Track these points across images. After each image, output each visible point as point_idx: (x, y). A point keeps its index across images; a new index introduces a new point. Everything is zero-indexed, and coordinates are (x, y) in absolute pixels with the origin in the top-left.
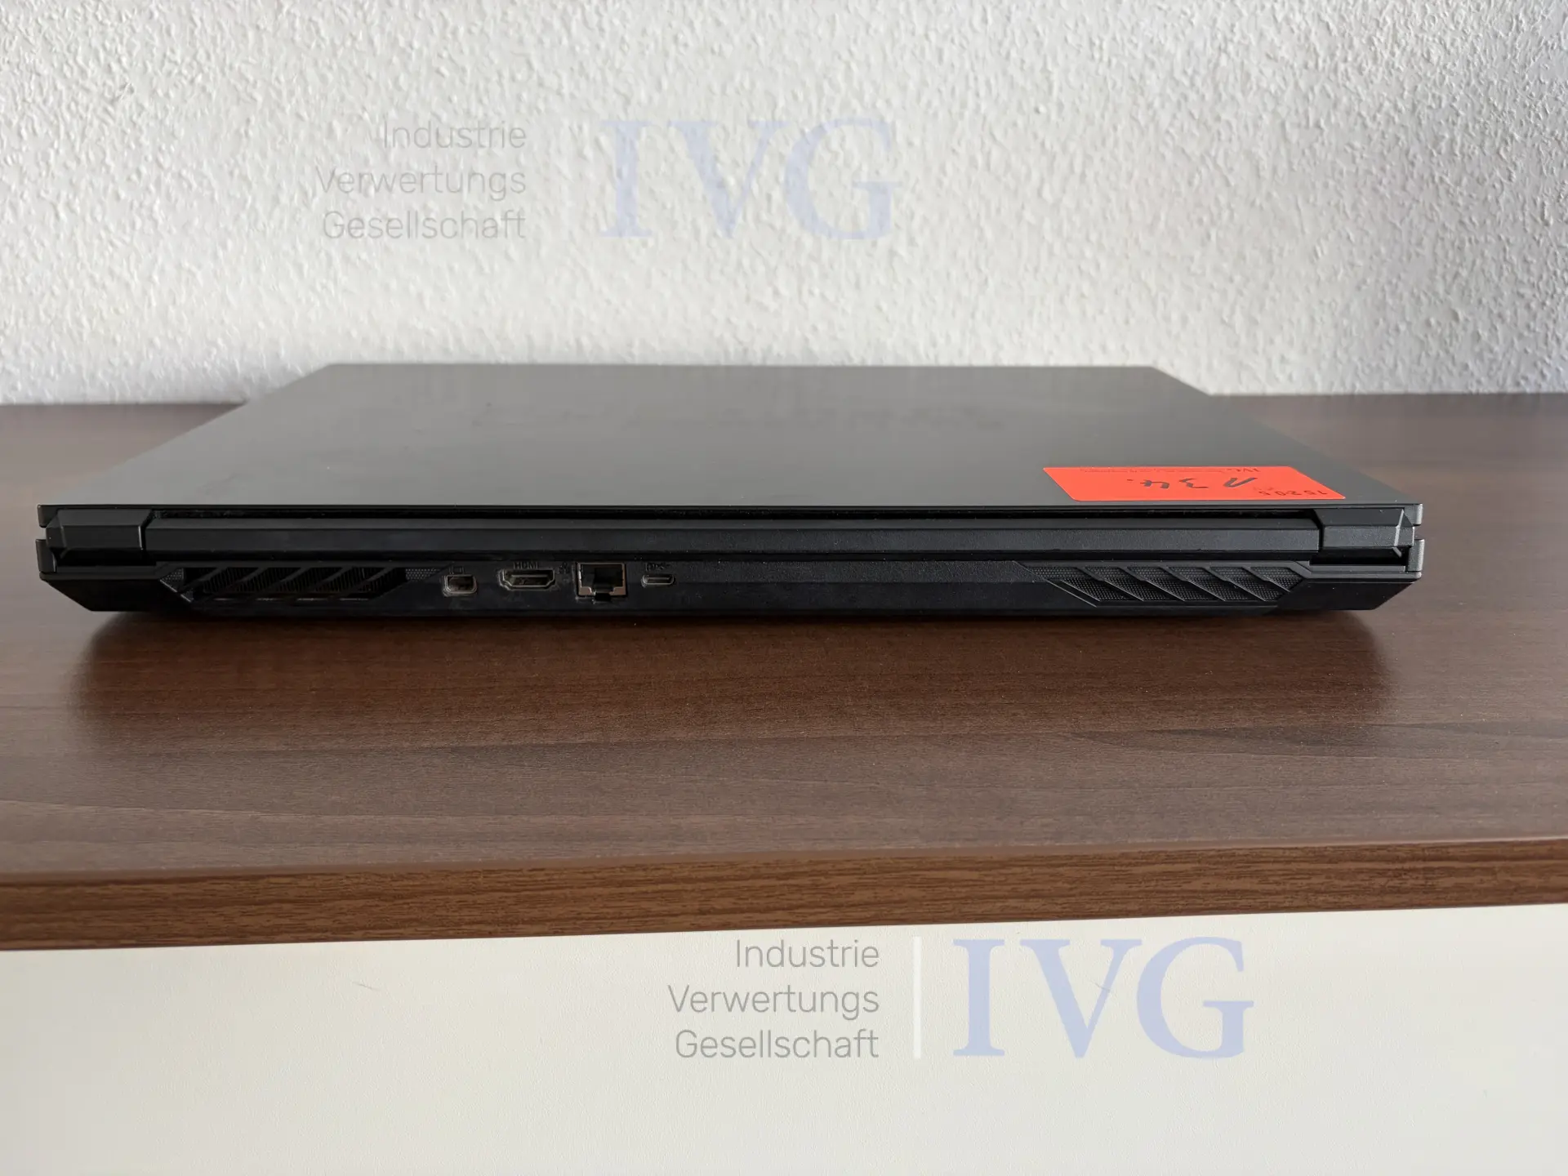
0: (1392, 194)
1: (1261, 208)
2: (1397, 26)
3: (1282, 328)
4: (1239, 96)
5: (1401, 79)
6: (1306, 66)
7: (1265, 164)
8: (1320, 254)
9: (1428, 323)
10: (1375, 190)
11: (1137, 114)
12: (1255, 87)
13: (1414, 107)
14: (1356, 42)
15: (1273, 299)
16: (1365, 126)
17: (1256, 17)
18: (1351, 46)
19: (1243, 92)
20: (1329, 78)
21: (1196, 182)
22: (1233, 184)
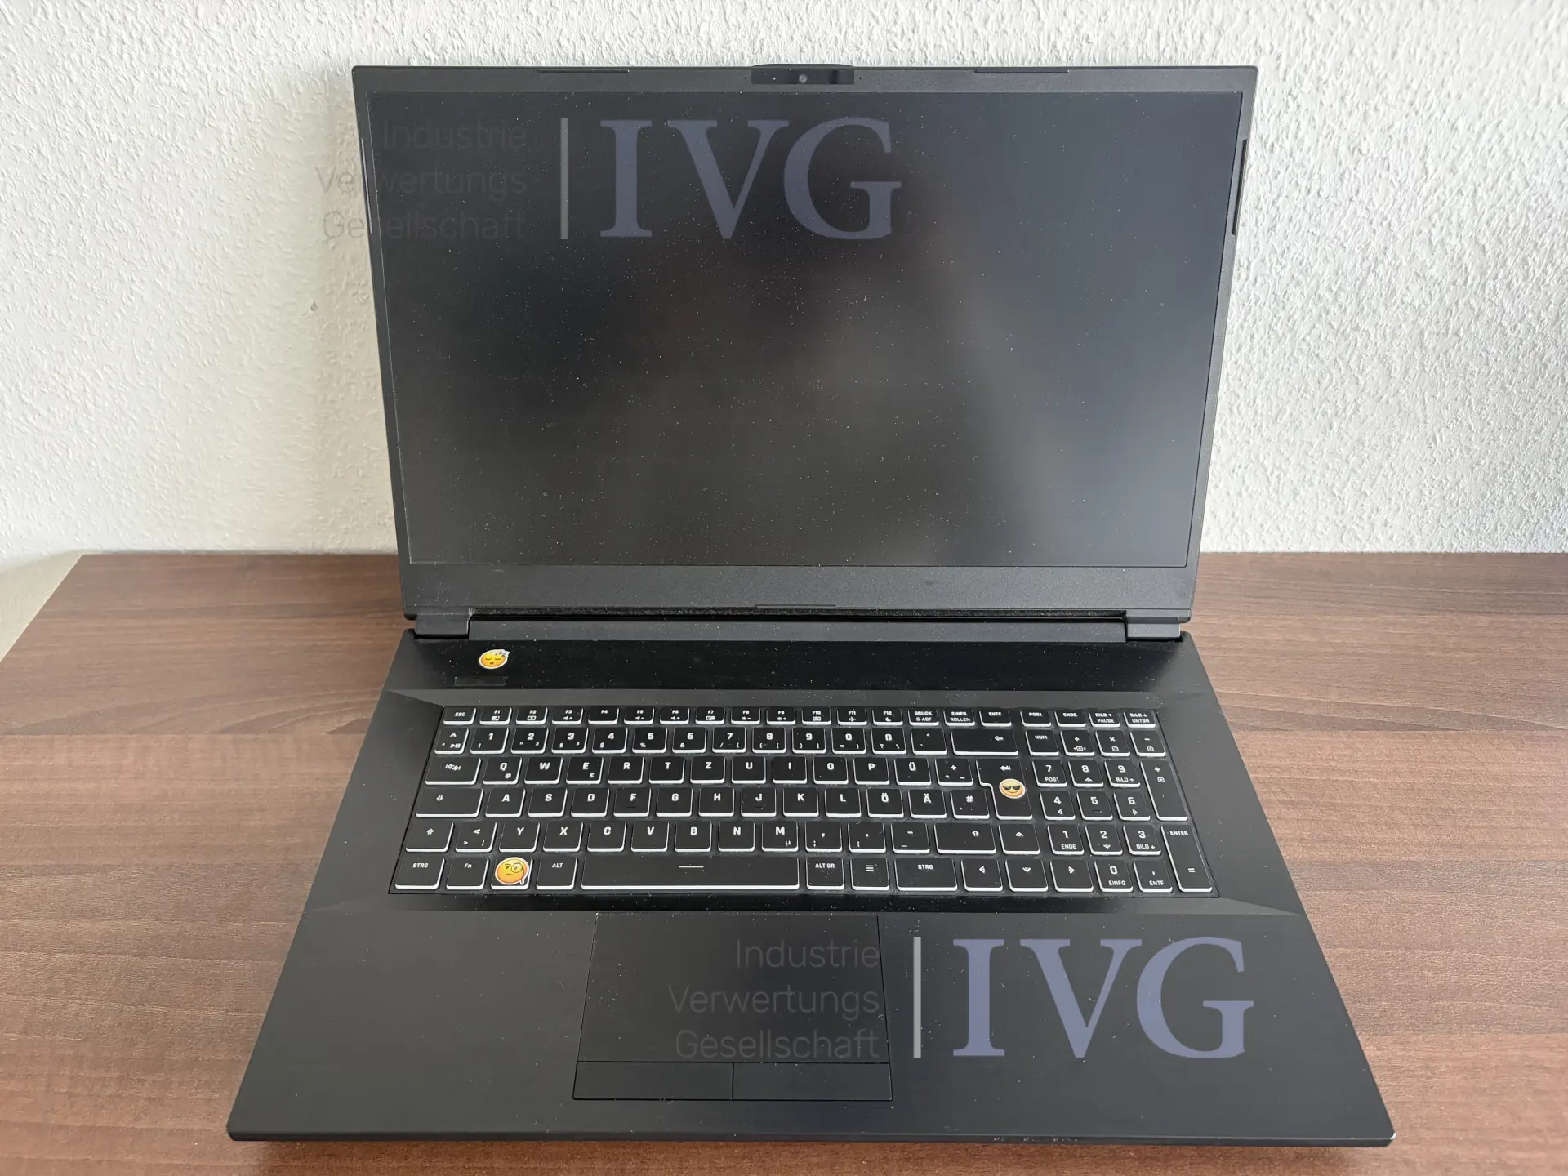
0: (1520, 392)
1: (1387, 402)
2: (1555, 247)
3: (1390, 499)
4: (1382, 309)
5: (1549, 294)
6: (1454, 284)
7: (1397, 365)
8: (1438, 440)
9: (1534, 496)
10: (1503, 387)
11: (1276, 324)
12: (1399, 302)
13: (1558, 317)
14: (1509, 262)
15: (1386, 477)
16: (1504, 334)
17: (1411, 241)
18: (1504, 265)
19: (1386, 306)
20: (1476, 293)
21: (1325, 382)
22: (1362, 382)
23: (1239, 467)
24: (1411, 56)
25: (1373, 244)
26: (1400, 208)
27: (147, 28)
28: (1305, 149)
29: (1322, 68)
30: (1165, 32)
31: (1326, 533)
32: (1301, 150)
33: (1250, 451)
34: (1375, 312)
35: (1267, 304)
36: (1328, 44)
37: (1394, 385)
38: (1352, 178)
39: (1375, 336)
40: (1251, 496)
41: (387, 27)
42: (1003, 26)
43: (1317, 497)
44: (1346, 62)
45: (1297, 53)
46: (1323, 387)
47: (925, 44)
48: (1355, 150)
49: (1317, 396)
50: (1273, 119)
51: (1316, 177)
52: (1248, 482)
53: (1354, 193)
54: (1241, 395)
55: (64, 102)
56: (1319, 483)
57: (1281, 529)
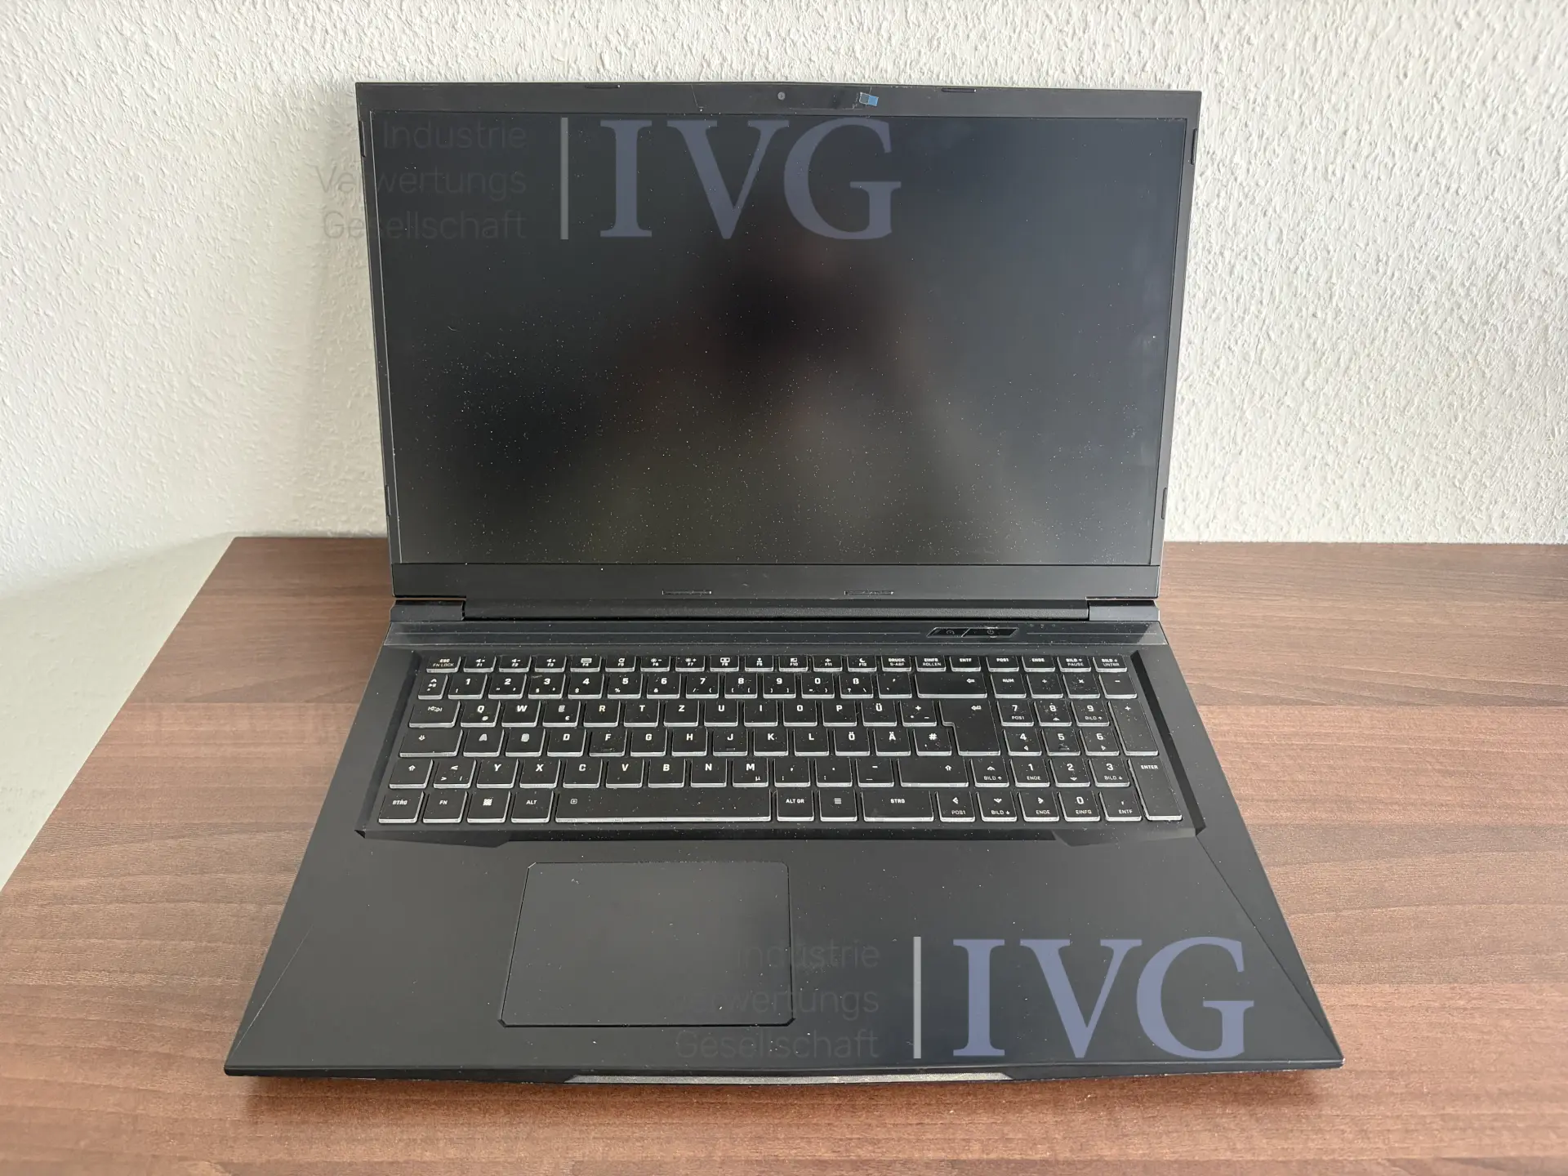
23: (1365, 458)
24: (1551, 62)
25: (1505, 241)
26: (1532, 207)
27: (351, 18)
28: (1446, 149)
29: (1466, 74)
30: (1322, 34)
31: (1445, 524)
32: (1443, 150)
33: (1376, 442)
34: (1503, 307)
35: (1403, 297)
36: (1473, 50)
37: (1518, 379)
38: (1489, 178)
39: (1503, 331)
40: (1374, 487)
41: (583, 23)
42: (1169, 27)
43: (1439, 487)
44: (1490, 68)
45: (1444, 58)
46: (1450, 380)
47: (1094, 43)
48: (1493, 151)
49: (1445, 388)
50: (1418, 120)
51: (1456, 175)
52: (1371, 472)
53: (1490, 191)
54: (1371, 387)
55: (263, 89)
56: (1442, 474)
57: (1402, 518)
